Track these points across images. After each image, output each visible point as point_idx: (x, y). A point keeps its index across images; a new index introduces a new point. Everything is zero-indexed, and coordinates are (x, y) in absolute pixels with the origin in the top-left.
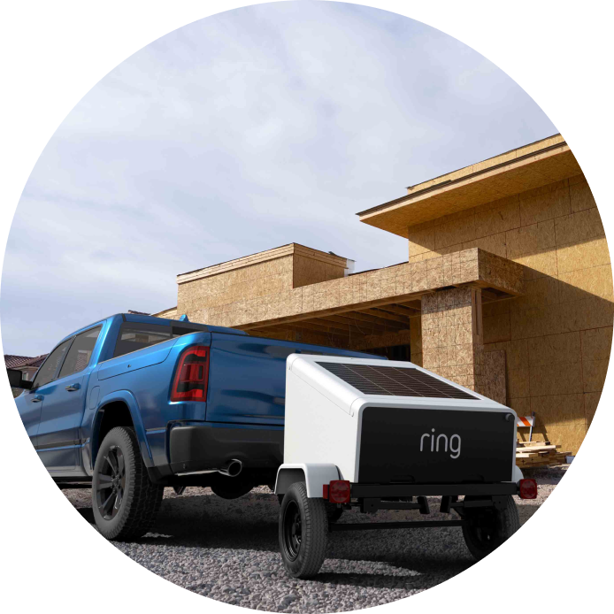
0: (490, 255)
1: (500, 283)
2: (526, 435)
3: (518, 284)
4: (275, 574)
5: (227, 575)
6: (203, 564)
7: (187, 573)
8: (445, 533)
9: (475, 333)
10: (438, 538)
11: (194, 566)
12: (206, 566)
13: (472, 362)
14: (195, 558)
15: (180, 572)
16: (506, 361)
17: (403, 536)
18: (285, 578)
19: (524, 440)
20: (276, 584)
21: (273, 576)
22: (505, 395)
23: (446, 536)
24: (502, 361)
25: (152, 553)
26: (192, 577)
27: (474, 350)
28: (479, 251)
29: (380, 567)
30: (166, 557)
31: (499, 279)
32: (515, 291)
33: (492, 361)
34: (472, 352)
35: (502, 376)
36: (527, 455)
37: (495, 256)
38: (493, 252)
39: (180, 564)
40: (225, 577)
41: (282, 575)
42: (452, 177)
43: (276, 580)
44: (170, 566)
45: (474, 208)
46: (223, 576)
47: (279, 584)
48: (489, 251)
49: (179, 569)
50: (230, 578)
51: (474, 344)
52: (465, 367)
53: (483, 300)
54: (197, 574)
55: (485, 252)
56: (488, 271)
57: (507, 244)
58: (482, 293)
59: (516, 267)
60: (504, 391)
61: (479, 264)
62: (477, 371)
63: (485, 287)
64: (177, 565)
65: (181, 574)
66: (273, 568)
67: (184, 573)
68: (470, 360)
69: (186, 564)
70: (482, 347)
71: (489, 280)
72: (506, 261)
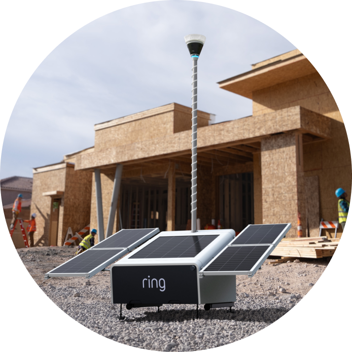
0: (308, 111)
1: (315, 130)
2: (332, 234)
3: (327, 131)
4: (161, 329)
5: (128, 329)
6: (112, 322)
7: (101, 328)
8: (277, 301)
9: (298, 164)
10: (272, 304)
11: (106, 323)
12: (114, 323)
13: (296, 184)
14: (107, 318)
15: (96, 327)
16: (319, 183)
17: (249, 303)
18: (168, 331)
19: (331, 237)
20: (162, 335)
21: (160, 330)
22: (318, 206)
23: (278, 303)
24: (316, 183)
25: (77, 314)
26: (104, 331)
27: (297, 176)
28: (301, 108)
29: (233, 324)
30: (87, 317)
31: (314, 127)
32: (326, 135)
33: (309, 183)
34: (295, 177)
35: (316, 194)
36: (333, 248)
37: (312, 112)
38: (310, 109)
39: (97, 322)
40: (127, 331)
41: (167, 329)
42: (282, 58)
43: (162, 333)
44: (89, 323)
45: (297, 79)
46: (126, 330)
47: (164, 336)
48: (307, 108)
49: (96, 325)
50: (131, 332)
51: (298, 171)
52: (291, 187)
53: (304, 141)
54: (108, 329)
55: (304, 109)
56: (307, 122)
57: (320, 103)
58: (303, 137)
59: (325, 119)
60: (318, 204)
61: (301, 117)
62: (299, 191)
63: (304, 132)
64: (95, 323)
65: (97, 329)
66: (160, 324)
67: (99, 328)
68: (294, 183)
69: (101, 322)
70: (302, 174)
71: (307, 128)
72: (319, 115)
